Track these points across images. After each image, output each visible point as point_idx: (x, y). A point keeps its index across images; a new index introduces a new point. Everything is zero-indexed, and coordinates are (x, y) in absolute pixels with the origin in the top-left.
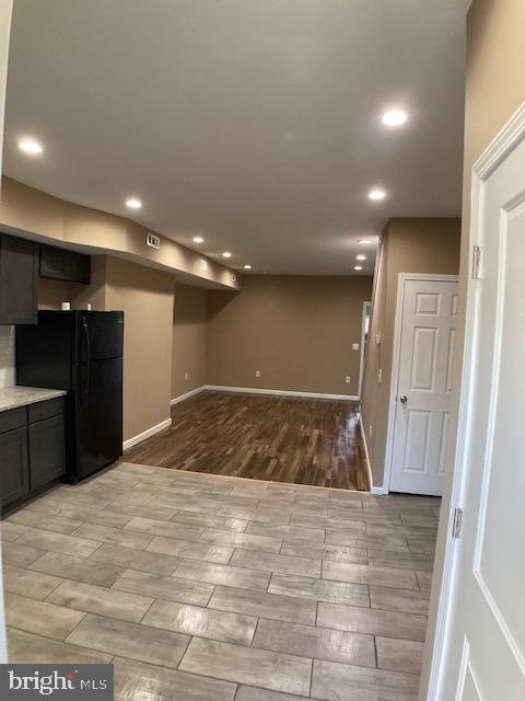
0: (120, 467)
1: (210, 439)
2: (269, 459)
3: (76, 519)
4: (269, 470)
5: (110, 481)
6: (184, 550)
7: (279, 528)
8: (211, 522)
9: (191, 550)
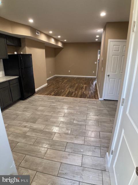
0: (35, 96)
1: (58, 88)
2: (73, 92)
3: (25, 108)
4: (73, 95)
5: (33, 99)
6: (53, 114)
7: (76, 108)
8: (59, 107)
9: (54, 114)
